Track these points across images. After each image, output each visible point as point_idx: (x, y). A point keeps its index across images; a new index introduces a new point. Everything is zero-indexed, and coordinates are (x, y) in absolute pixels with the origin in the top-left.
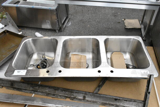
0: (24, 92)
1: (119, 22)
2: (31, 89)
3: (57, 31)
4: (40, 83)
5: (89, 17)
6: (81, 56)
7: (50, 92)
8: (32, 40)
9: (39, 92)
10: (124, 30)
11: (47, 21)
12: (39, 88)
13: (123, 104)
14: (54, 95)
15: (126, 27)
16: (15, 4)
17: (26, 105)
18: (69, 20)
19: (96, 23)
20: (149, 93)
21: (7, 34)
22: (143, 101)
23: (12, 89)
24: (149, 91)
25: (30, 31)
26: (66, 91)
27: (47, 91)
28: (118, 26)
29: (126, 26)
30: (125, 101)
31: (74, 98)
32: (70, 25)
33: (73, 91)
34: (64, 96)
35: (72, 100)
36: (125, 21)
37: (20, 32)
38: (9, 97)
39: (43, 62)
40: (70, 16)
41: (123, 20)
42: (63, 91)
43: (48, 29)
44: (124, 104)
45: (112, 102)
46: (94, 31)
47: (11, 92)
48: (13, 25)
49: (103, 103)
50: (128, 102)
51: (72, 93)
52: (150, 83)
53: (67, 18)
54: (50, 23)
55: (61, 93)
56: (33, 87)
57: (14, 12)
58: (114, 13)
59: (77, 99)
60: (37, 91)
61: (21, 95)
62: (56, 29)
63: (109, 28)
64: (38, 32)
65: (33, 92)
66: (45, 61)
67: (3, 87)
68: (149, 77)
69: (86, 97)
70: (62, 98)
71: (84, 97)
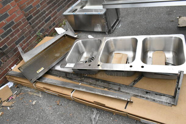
0: (74, 81)
1: (172, 21)
2: (79, 79)
3: (107, 33)
4: (86, 75)
5: (140, 18)
6: (123, 54)
7: (92, 82)
8: (82, 41)
9: (85, 82)
10: (176, 29)
11: (97, 25)
12: (85, 79)
13: (153, 97)
14: (95, 85)
15: (179, 26)
16: (73, 12)
17: (74, 90)
18: (119, 22)
19: (146, 23)
20: (179, 89)
21: (66, 37)
22: (173, 96)
23: (66, 78)
24: (179, 87)
25: (85, 34)
26: (105, 82)
27: (91, 81)
28: (170, 25)
29: (179, 24)
30: (156, 95)
31: (111, 89)
32: (120, 26)
33: (110, 83)
34: (103, 86)
35: (109, 90)
36: (179, 20)
37: (76, 35)
38: (63, 83)
39: (90, 59)
40: (121, 18)
41: (178, 18)
42: (102, 82)
43: (99, 32)
44: (155, 98)
45: (144, 95)
46: (142, 31)
47: (65, 80)
48: (71, 30)
49: (134, 94)
50: (158, 96)
51: (110, 85)
52: (180, 79)
53: (118, 20)
54: (100, 26)
55: (101, 84)
56: (80, 78)
57: (73, 19)
58: (170, 11)
59: (113, 89)
60: (83, 81)
61: (72, 83)
62: (105, 31)
63: (160, 28)
64: (91, 35)
65: (80, 81)
66: (93, 58)
67: (60, 76)
68: (179, 74)
69: (121, 89)
70: (102, 88)
71: (119, 89)
